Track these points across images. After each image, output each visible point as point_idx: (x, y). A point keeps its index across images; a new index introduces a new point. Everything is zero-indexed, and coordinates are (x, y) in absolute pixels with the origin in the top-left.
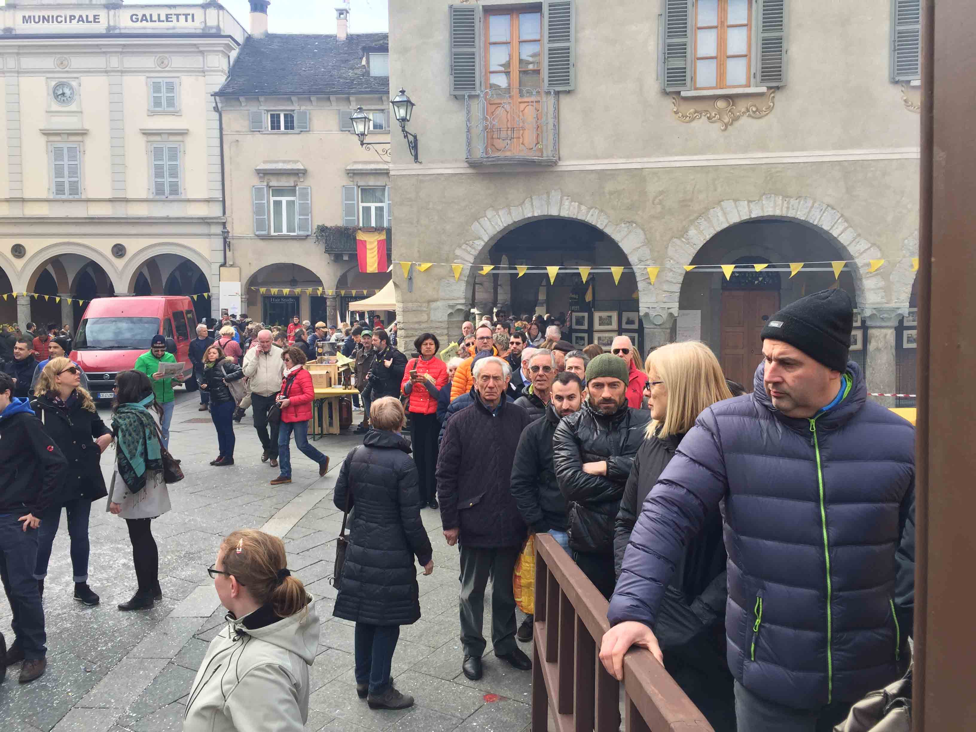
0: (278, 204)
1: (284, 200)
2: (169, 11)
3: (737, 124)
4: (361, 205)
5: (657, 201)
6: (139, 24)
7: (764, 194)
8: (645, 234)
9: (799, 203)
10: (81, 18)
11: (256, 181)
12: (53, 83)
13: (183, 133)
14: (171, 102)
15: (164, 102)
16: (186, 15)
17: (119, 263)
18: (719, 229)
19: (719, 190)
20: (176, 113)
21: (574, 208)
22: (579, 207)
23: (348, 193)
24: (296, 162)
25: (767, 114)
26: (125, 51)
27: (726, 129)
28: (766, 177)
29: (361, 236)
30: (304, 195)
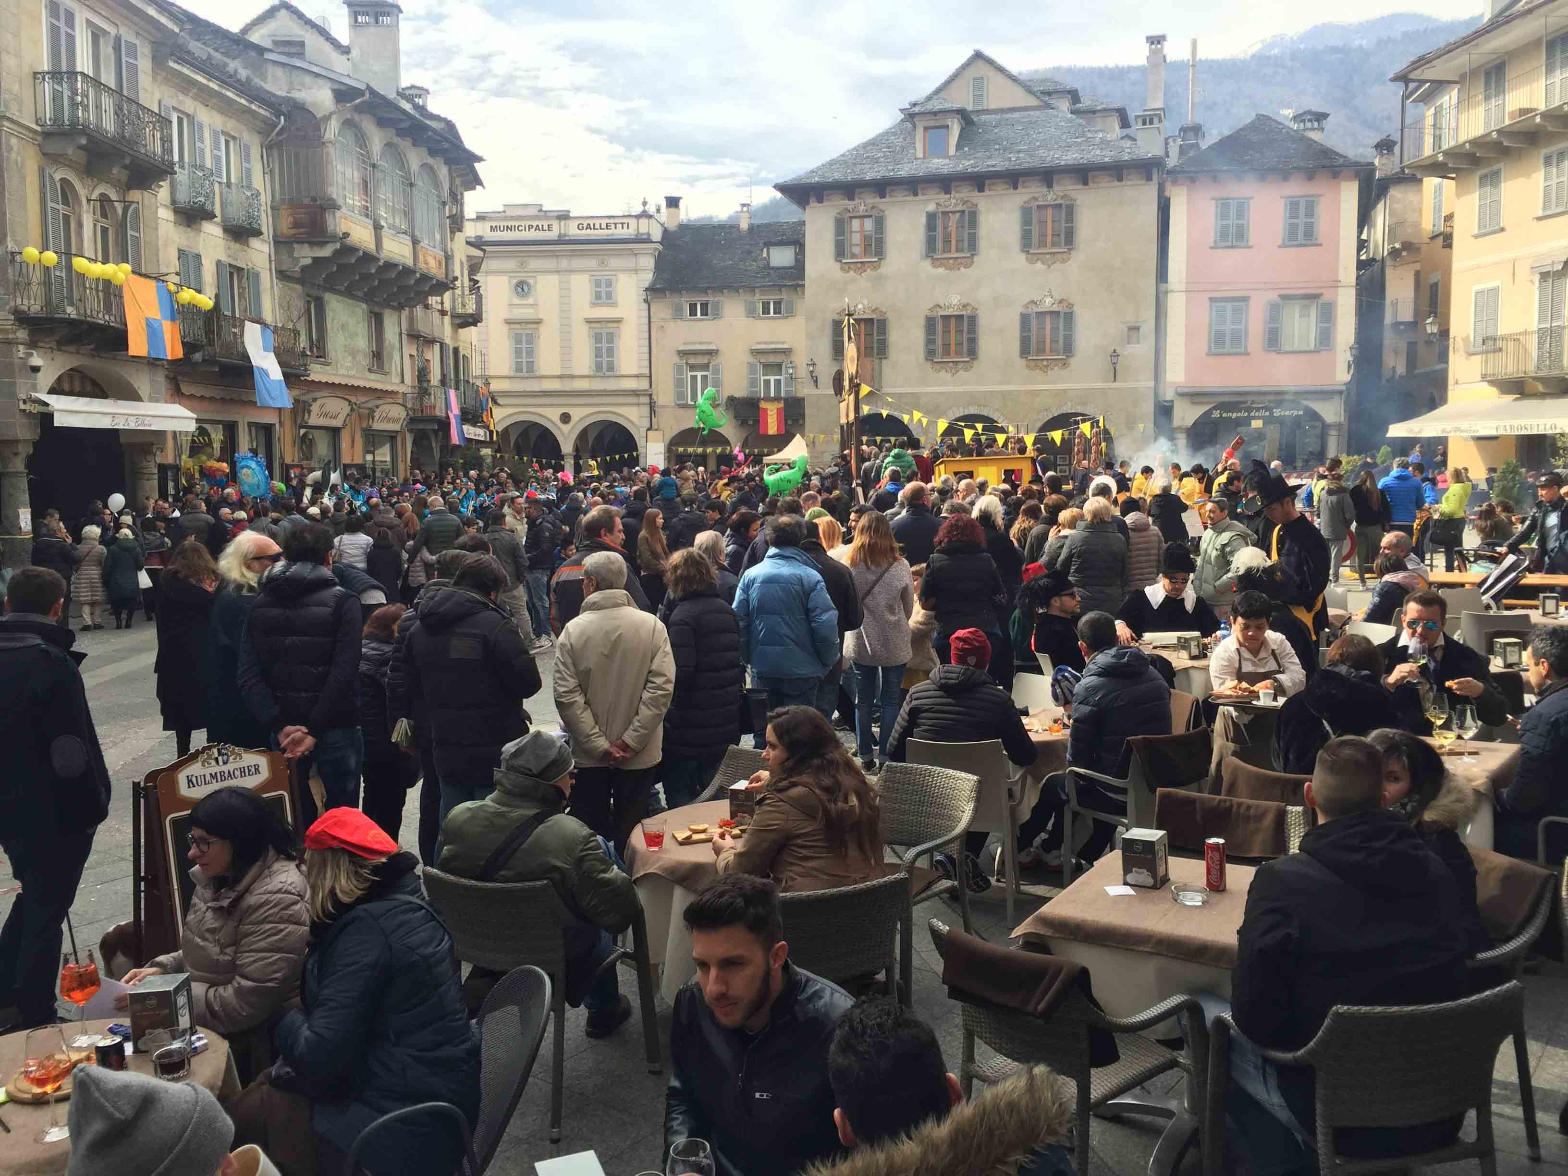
0: (694, 378)
1: (699, 374)
2: (608, 221)
3: (957, 374)
4: (763, 378)
6: (584, 232)
7: (972, 404)
9: (983, 407)
10: (537, 227)
11: (676, 359)
12: (515, 281)
13: (618, 321)
14: (609, 296)
15: (603, 295)
16: (622, 224)
17: (566, 428)
19: (952, 402)
20: (614, 305)
21: (888, 410)
23: (752, 368)
24: (710, 343)
25: (970, 370)
26: (573, 254)
27: (953, 376)
28: (971, 397)
29: (763, 405)
30: (716, 371)
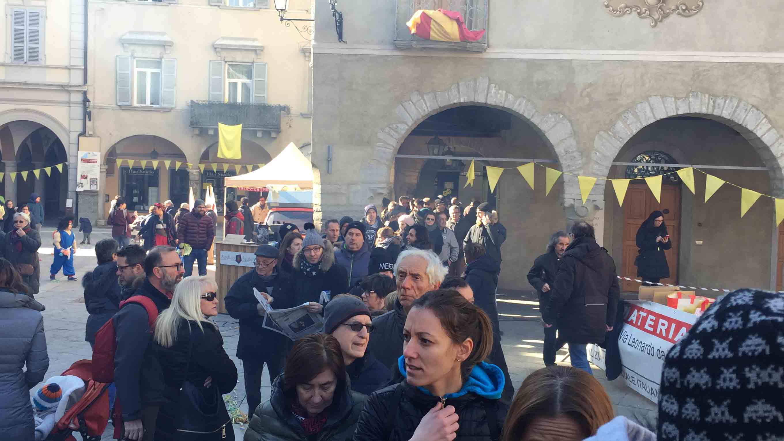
0: (142, 75)
1: (149, 71)
3: (667, 21)
4: (228, 81)
5: (585, 93)
7: (691, 91)
8: (572, 125)
9: (725, 102)
11: (119, 51)
18: (645, 124)
19: (647, 85)
21: (501, 96)
22: (506, 95)
23: (215, 67)
24: (163, 34)
25: (697, 13)
27: (655, 26)
28: (694, 76)
30: (171, 67)
